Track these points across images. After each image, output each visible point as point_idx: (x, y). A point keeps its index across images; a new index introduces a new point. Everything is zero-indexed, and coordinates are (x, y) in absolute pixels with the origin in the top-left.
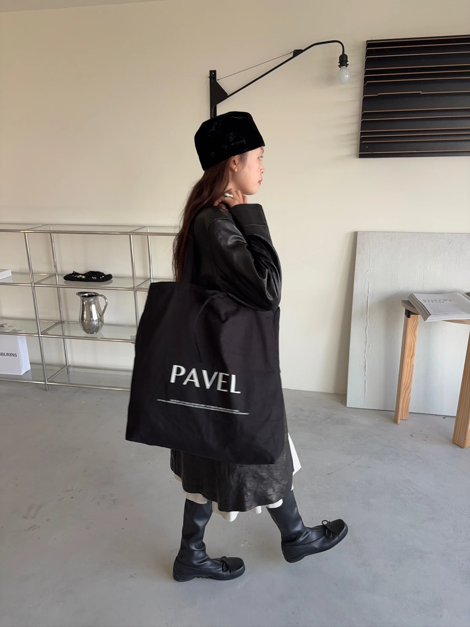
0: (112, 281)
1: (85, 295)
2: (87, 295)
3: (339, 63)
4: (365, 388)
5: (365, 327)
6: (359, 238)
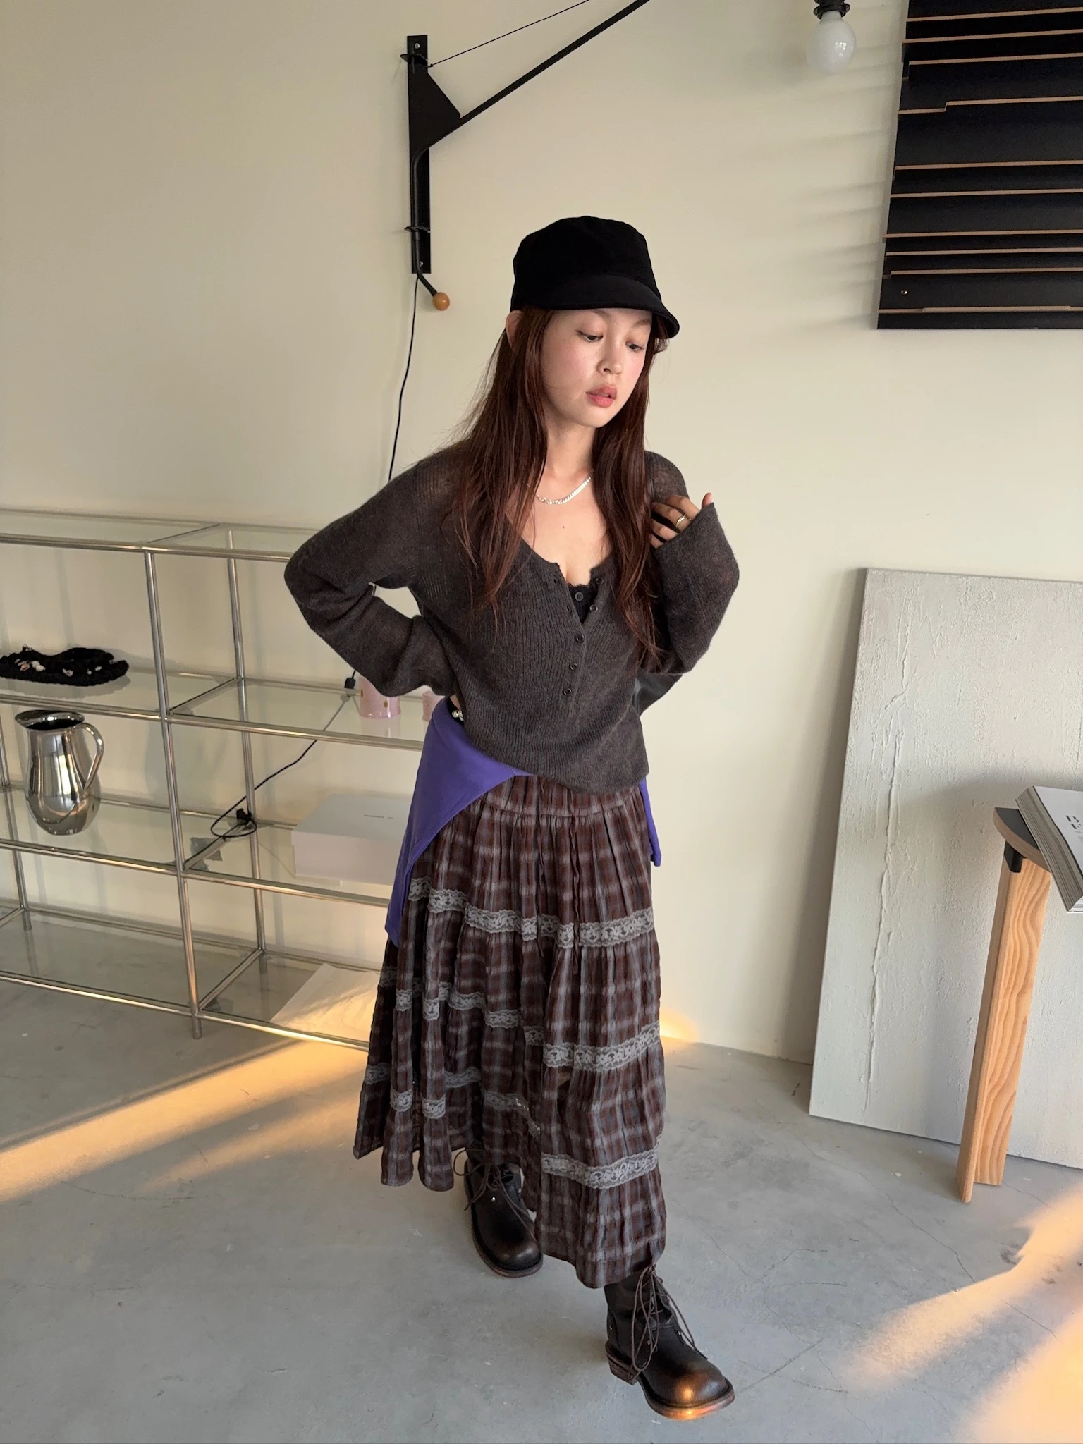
1: (45, 719)
4: (870, 1064)
5: (880, 875)
6: (872, 592)
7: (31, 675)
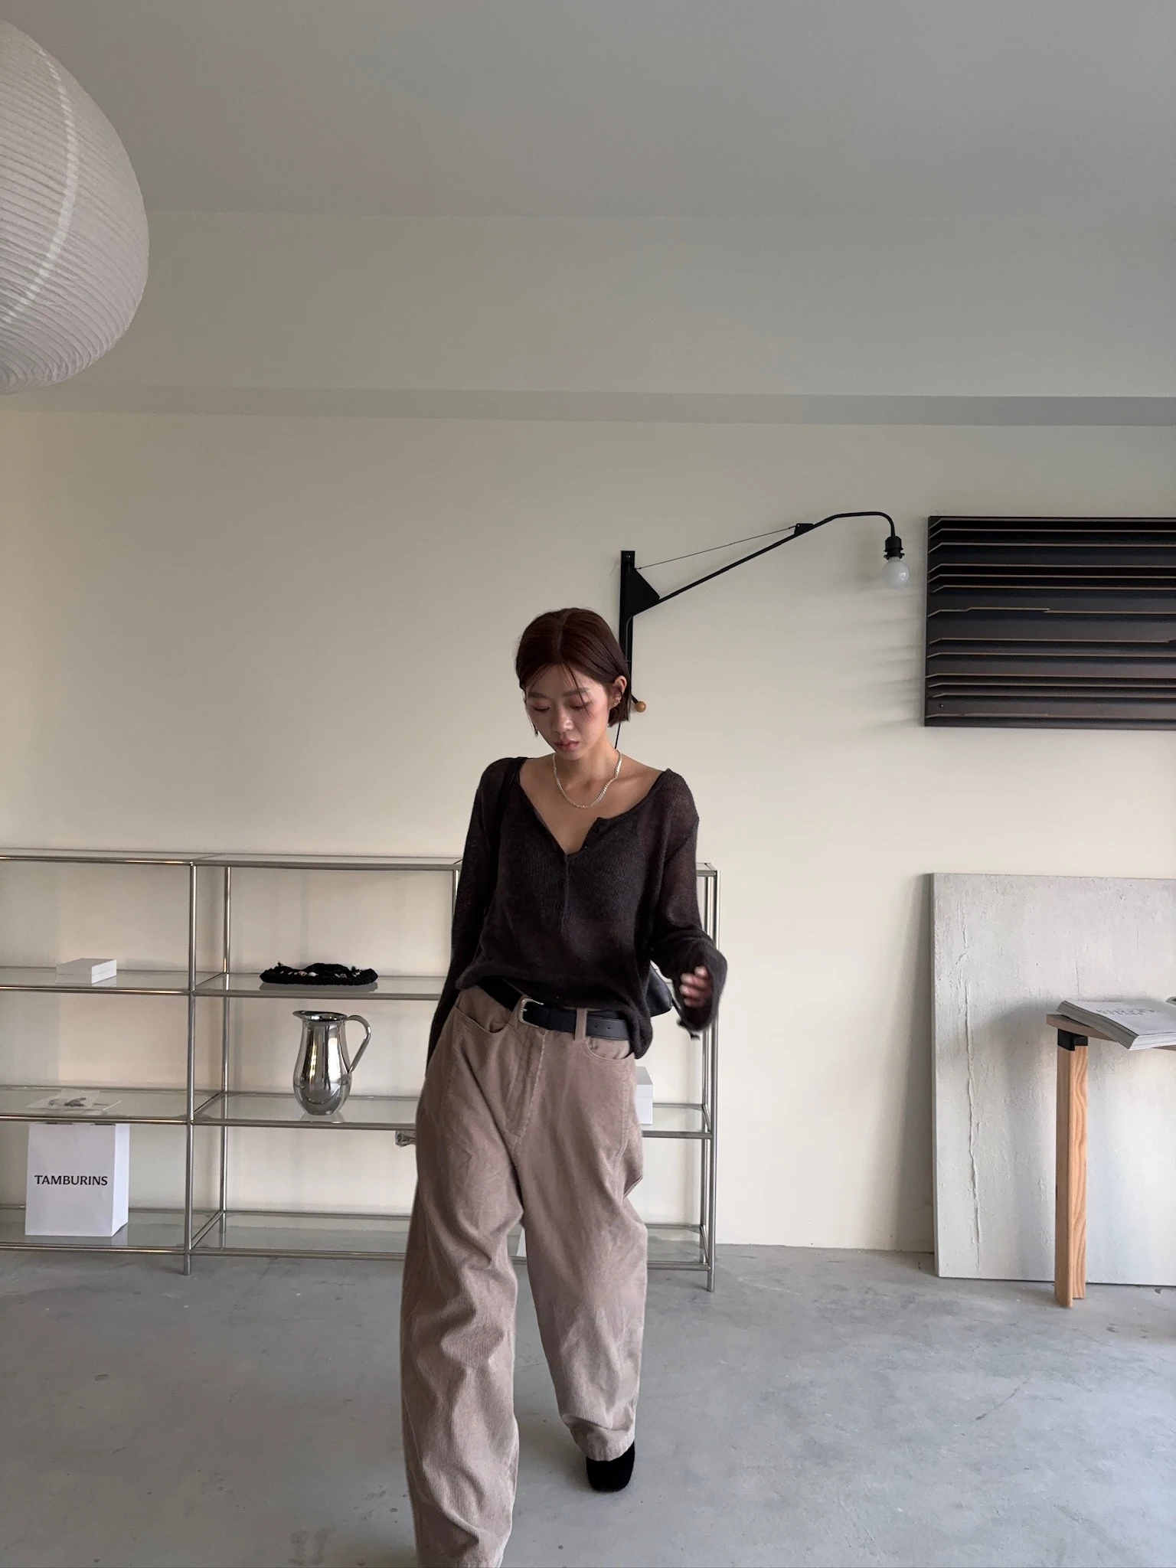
0: (376, 984)
1: (313, 1018)
2: (316, 1018)
3: (885, 551)
4: (978, 1229)
5: (966, 1082)
6: (938, 887)
7: (307, 980)
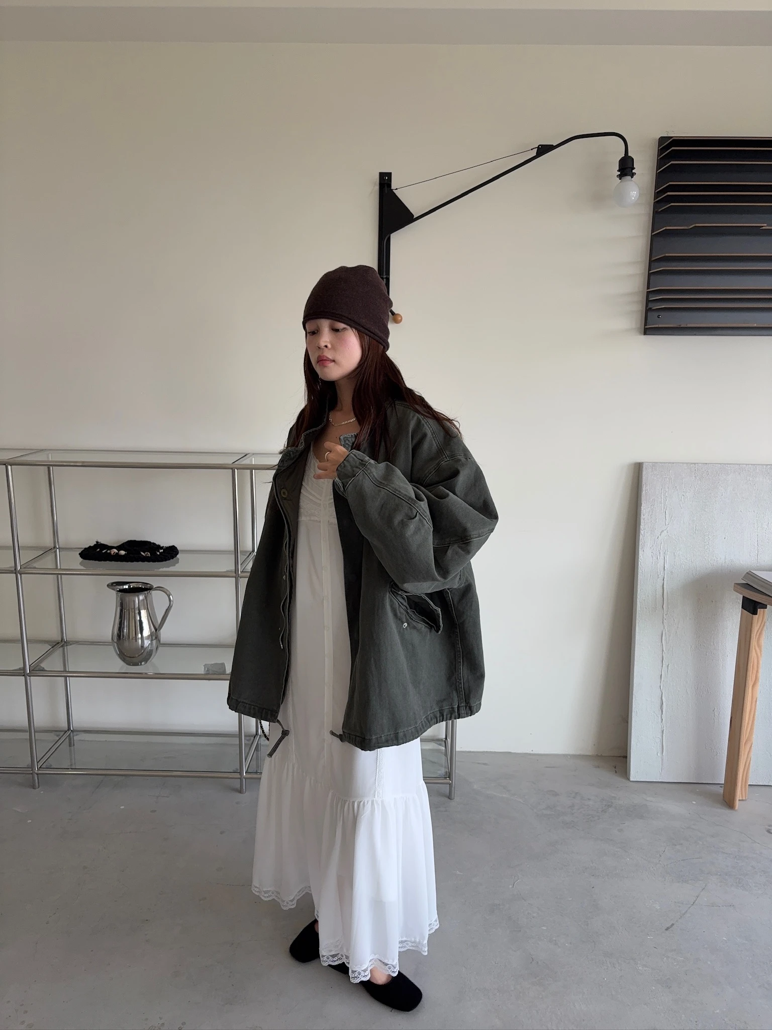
4: (663, 745)
5: (661, 632)
6: (646, 475)
7: (117, 558)
